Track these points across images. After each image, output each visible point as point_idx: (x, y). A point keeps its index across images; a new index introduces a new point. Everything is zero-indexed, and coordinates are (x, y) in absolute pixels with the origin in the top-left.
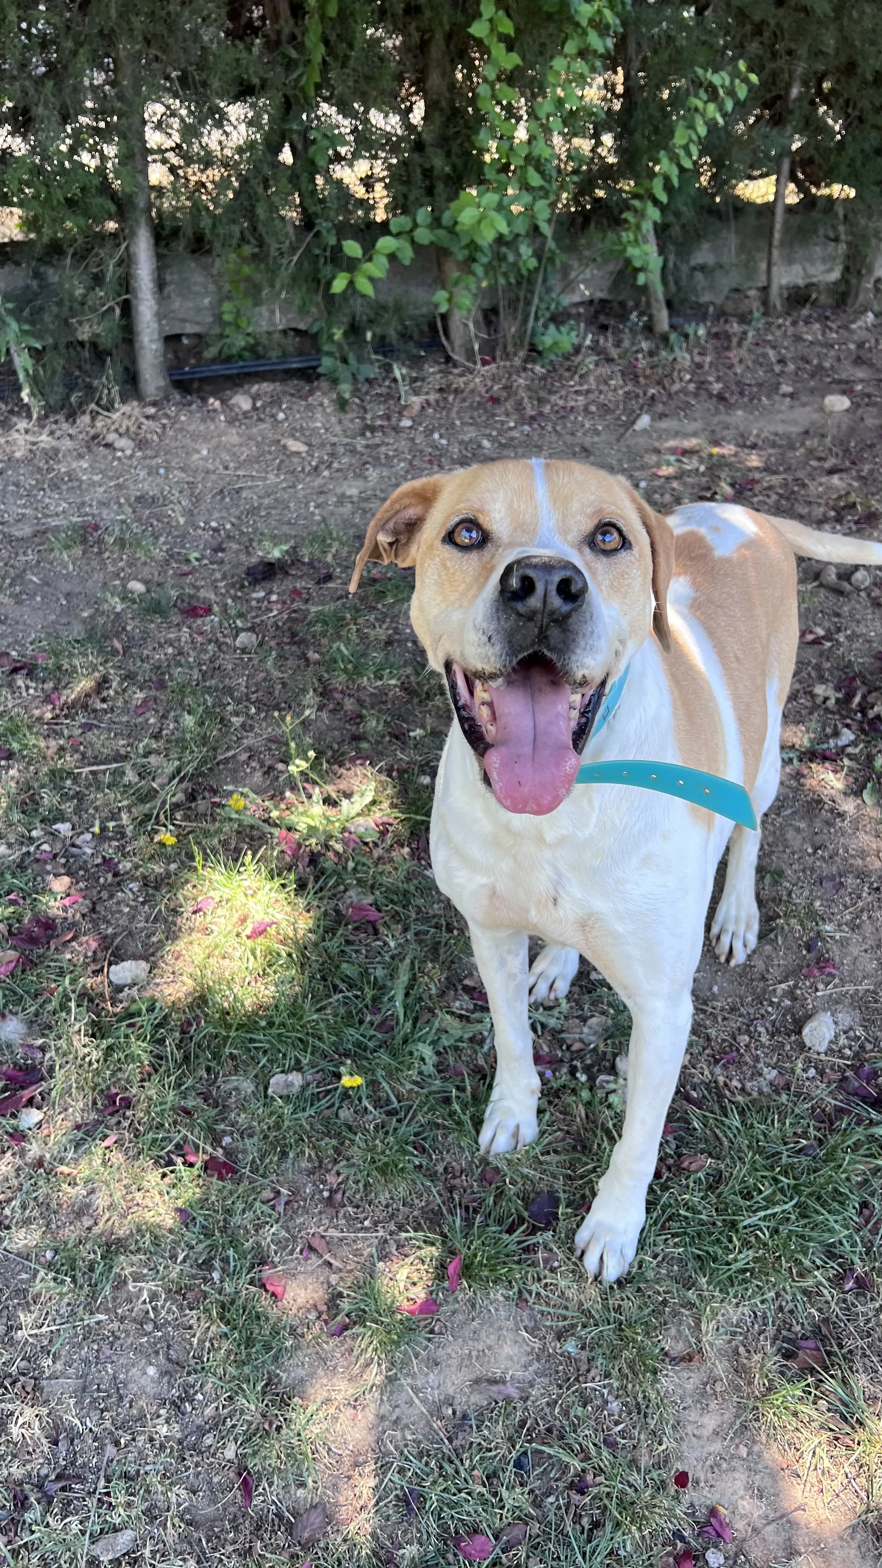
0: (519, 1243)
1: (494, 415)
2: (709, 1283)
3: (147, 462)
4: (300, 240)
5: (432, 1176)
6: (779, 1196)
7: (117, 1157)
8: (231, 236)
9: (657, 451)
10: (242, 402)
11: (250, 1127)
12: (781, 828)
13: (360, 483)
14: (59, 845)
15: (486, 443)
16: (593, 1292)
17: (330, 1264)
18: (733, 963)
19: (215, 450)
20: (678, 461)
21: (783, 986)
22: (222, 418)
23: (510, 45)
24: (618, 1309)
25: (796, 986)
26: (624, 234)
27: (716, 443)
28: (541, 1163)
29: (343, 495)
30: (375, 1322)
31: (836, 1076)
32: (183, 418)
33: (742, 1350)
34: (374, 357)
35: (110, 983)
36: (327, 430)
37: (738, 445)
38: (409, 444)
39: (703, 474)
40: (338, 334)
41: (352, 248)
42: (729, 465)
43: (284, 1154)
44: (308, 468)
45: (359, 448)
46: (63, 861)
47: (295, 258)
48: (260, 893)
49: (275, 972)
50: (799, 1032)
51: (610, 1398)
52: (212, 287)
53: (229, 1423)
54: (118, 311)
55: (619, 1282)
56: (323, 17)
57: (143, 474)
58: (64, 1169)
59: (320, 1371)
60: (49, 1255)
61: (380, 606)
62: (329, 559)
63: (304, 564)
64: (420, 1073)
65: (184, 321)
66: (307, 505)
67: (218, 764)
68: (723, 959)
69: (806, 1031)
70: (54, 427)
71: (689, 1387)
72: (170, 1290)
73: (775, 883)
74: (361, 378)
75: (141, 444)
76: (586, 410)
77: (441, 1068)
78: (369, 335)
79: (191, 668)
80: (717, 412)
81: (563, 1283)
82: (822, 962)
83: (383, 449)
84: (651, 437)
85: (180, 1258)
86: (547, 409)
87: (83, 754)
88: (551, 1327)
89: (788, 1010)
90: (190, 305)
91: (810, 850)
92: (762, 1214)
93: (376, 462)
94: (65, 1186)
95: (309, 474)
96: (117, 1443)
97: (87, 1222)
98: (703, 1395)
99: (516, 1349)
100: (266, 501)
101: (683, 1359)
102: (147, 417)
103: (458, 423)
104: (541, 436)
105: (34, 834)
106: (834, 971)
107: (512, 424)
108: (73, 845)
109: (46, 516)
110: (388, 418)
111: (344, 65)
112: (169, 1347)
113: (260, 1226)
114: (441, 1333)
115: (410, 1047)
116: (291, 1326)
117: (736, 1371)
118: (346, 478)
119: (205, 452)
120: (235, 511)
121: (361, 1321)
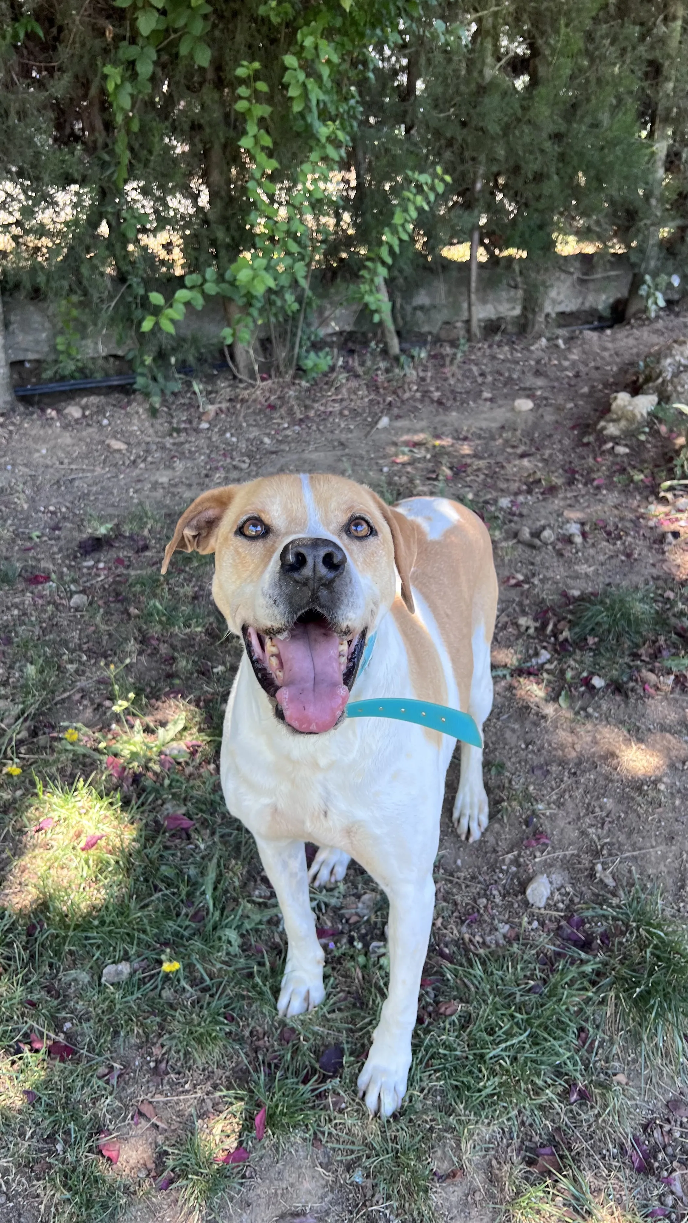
0: (313, 1090)
1: (272, 418)
2: (465, 1109)
4: (116, 291)
5: (240, 1040)
6: (516, 1029)
8: (62, 288)
9: (395, 444)
10: (74, 411)
11: (88, 1013)
12: (501, 729)
13: (169, 473)
15: (267, 440)
16: (374, 1127)
17: (157, 1126)
18: (471, 840)
19: (52, 450)
20: (411, 451)
21: (510, 856)
22: (58, 424)
23: (271, 154)
24: (395, 1140)
25: (519, 855)
26: (362, 286)
27: (438, 437)
28: (328, 1020)
29: (156, 482)
30: (196, 1174)
31: (553, 926)
32: (26, 425)
33: (494, 1162)
34: (177, 376)
36: (142, 432)
37: (454, 438)
38: (207, 441)
39: (429, 461)
40: (148, 360)
41: (156, 298)
42: (448, 454)
43: (116, 1033)
44: (127, 462)
45: (168, 446)
47: (113, 304)
48: (91, 811)
49: (106, 878)
50: (524, 892)
51: (392, 1217)
52: (47, 325)
55: (394, 1116)
56: (128, 132)
61: (187, 569)
62: (146, 532)
63: (125, 537)
64: (228, 954)
65: (26, 350)
66: (127, 491)
67: (56, 704)
68: (463, 837)
69: (529, 891)
71: (454, 1199)
72: (20, 1165)
73: (499, 774)
74: (168, 392)
76: (341, 413)
77: (245, 947)
78: (173, 360)
79: (34, 626)
80: (438, 413)
81: (349, 1122)
82: (538, 835)
83: (187, 446)
84: (390, 433)
85: (28, 1135)
86: (312, 414)
88: (342, 1161)
89: (515, 875)
90: (31, 338)
91: (523, 746)
92: (503, 1045)
93: (182, 456)
95: (128, 466)
99: (314, 1184)
100: (94, 489)
101: (448, 1176)
103: (244, 425)
104: (308, 434)
106: (547, 841)
107: (286, 425)
110: (190, 422)
111: (146, 166)
112: (20, 1215)
113: (97, 1099)
114: (251, 1177)
115: (219, 933)
116: (125, 1186)
117: (491, 1181)
118: (158, 469)
119: (44, 451)
120: (69, 497)
121: (184, 1175)
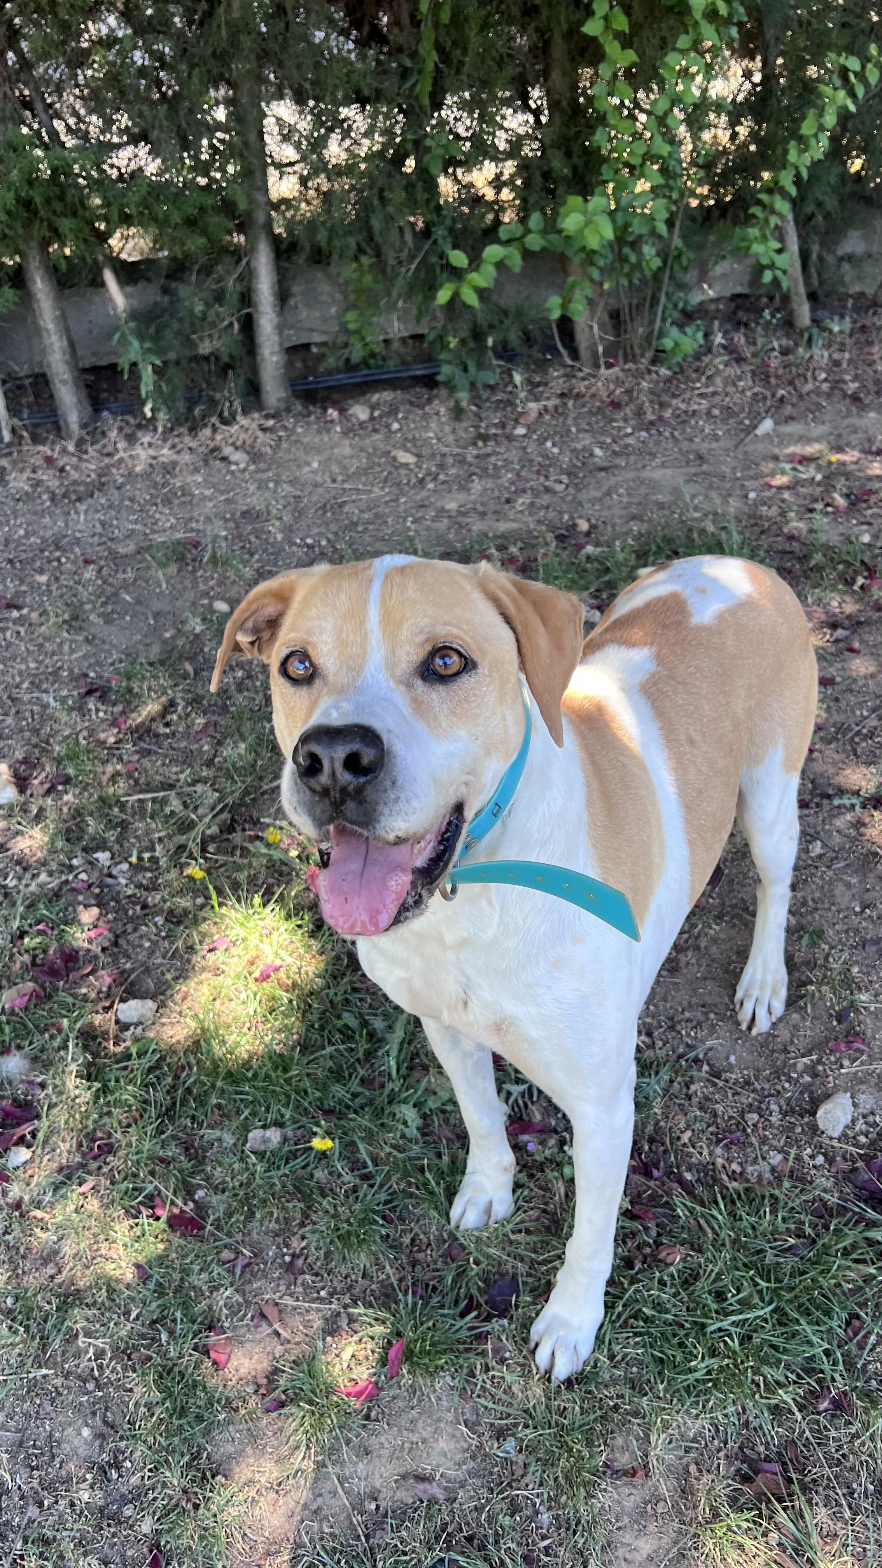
0: (471, 1329)
1: (613, 420)
2: (666, 1390)
3: (259, 475)
4: (418, 248)
5: (396, 1247)
6: (756, 1300)
7: (93, 1205)
8: (347, 247)
9: (776, 458)
10: (360, 412)
11: (224, 1182)
12: (831, 882)
13: (462, 497)
14: (96, 874)
15: (598, 452)
16: (537, 1390)
17: (277, 1334)
18: (754, 1032)
19: (325, 464)
20: (794, 469)
21: (805, 1060)
22: (338, 429)
23: (626, 42)
24: (562, 1412)
25: (819, 1061)
26: (750, 230)
27: (840, 449)
28: (511, 1242)
29: (443, 509)
30: (311, 1402)
31: (846, 1166)
32: (299, 430)
33: (693, 1468)
34: (495, 362)
35: (117, 1022)
36: (439, 440)
37: (864, 451)
38: (520, 452)
39: (819, 484)
40: (453, 343)
41: (458, 258)
42: (848, 475)
43: (251, 1215)
44: (414, 480)
45: (469, 459)
46: (97, 891)
47: (413, 267)
48: (275, 934)
49: (276, 1020)
50: (814, 1114)
51: (542, 1509)
52: (338, 296)
53: (151, 1496)
54: (236, 326)
56: (436, 25)
57: (252, 488)
58: (39, 1214)
59: (249, 1450)
60: (9, 1301)
64: (403, 1136)
65: (311, 330)
66: (405, 520)
67: (263, 794)
68: (744, 1027)
69: (820, 1113)
70: (177, 440)
71: (629, 1504)
72: (118, 1348)
73: (813, 944)
74: (479, 385)
75: (255, 456)
76: (709, 414)
77: (424, 1131)
78: (490, 342)
79: (257, 692)
80: (849, 414)
81: (509, 1378)
82: (852, 1036)
83: (493, 459)
84: (772, 443)
85: (133, 1315)
86: (668, 414)
87: (136, 781)
88: (492, 1425)
89: (807, 1088)
90: (317, 314)
91: (858, 909)
92: (734, 1318)
93: (484, 474)
94: (37, 1231)
95: (414, 486)
96: (41, 1505)
97: (50, 1270)
98: (641, 1515)
99: (452, 1445)
100: (366, 516)
101: (626, 1473)
102: (264, 430)
103: (574, 430)
104: (658, 443)
105: (75, 862)
106: (862, 1047)
107: (629, 430)
108: (110, 875)
109: (154, 532)
110: (503, 425)
111: (458, 72)
112: (107, 1408)
113: (216, 1288)
114: (377, 1420)
115: (395, 1108)
116: (227, 1399)
117: (683, 1491)
118: (450, 491)
119: (315, 465)
120: (334, 527)
121: (294, 1400)
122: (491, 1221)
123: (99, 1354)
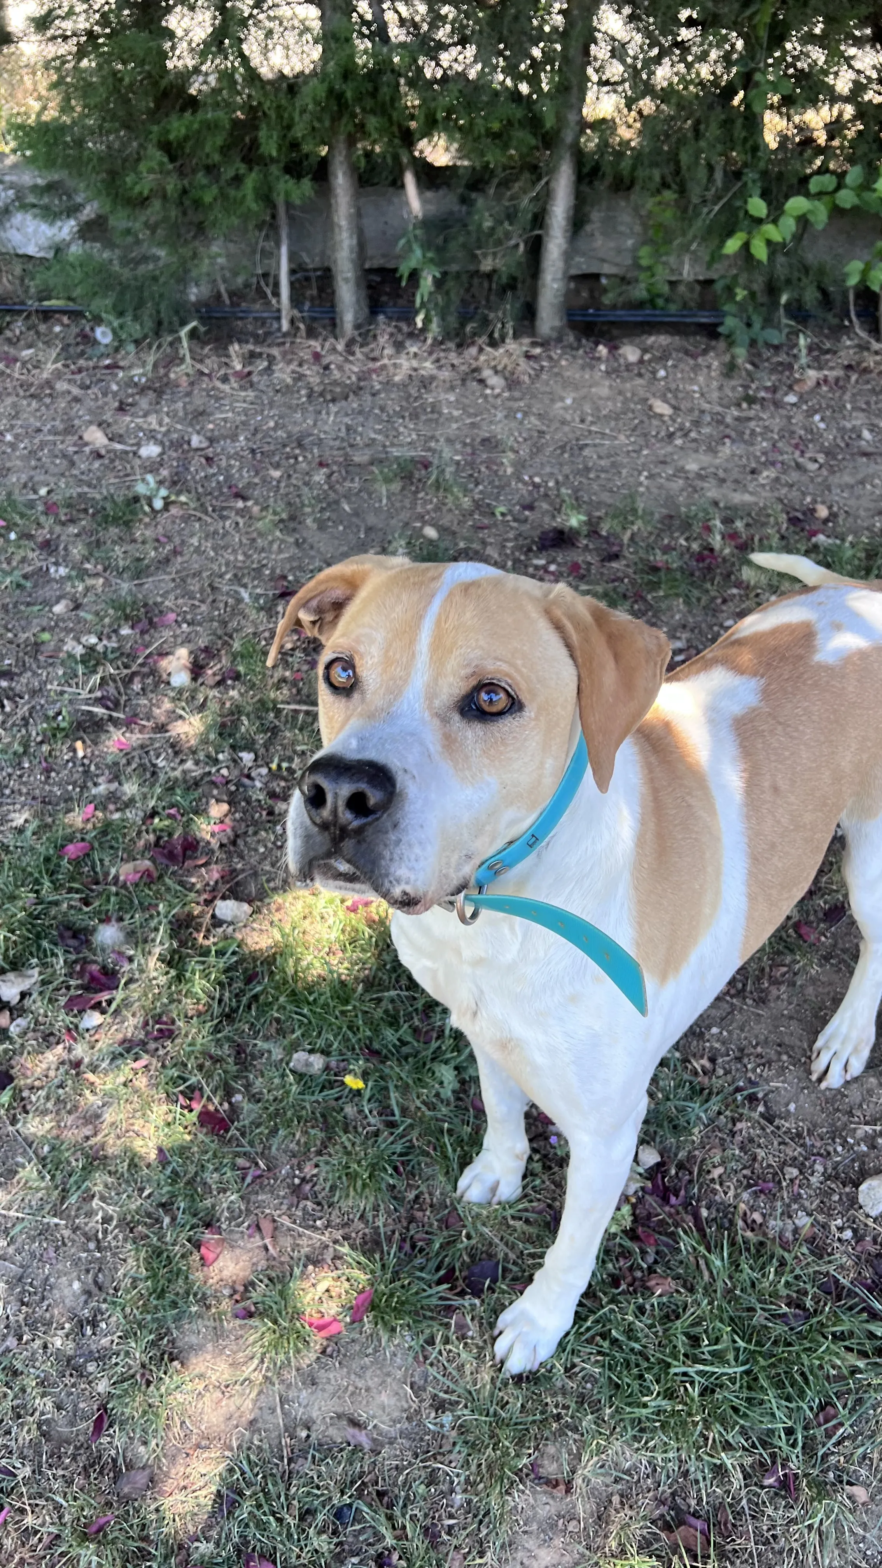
0: (441, 1298)
2: (612, 1416)
3: (511, 404)
4: (726, 188)
6: (731, 1356)
7: (141, 1082)
8: (651, 179)
10: (630, 353)
11: (261, 1093)
13: (705, 459)
14: (236, 772)
15: (866, 434)
16: (486, 1376)
17: (267, 1249)
18: (823, 1085)
19: (579, 402)
21: (867, 1128)
22: (603, 367)
24: (504, 1405)
25: (881, 1134)
28: (509, 1226)
29: (682, 470)
30: (275, 1322)
32: (563, 363)
33: (616, 1499)
34: (785, 321)
35: (213, 916)
36: (702, 395)
38: (785, 420)
40: (742, 295)
41: (757, 206)
43: (274, 1132)
44: (663, 434)
45: (729, 420)
46: (233, 788)
47: (717, 208)
50: (857, 1185)
51: (458, 1489)
52: (638, 228)
53: (114, 1361)
54: (522, 247)
57: (500, 415)
58: (90, 1076)
59: (209, 1346)
60: (46, 1149)
61: (649, 597)
62: (626, 538)
63: (600, 536)
64: (437, 1095)
65: (603, 260)
66: (640, 473)
68: (814, 1077)
69: (863, 1187)
70: (442, 354)
71: (543, 1512)
72: (124, 1219)
74: (760, 343)
75: (512, 383)
78: (784, 299)
81: (464, 1355)
83: (752, 424)
85: (146, 1193)
87: (299, 691)
88: (435, 1395)
89: (861, 1157)
90: (612, 244)
92: (701, 1367)
93: (738, 438)
94: (87, 1092)
95: (662, 440)
96: (20, 1339)
97: (87, 1131)
98: (550, 1528)
99: (393, 1401)
100: (603, 463)
101: (548, 1482)
102: (528, 356)
103: (849, 406)
105: (221, 757)
108: (249, 776)
109: (393, 445)
110: (775, 391)
112: (100, 1270)
113: (225, 1191)
114: (331, 1356)
115: (437, 1067)
116: (204, 1294)
117: (599, 1518)
118: (696, 451)
119: (569, 401)
120: (567, 469)
121: (262, 1314)
122: (495, 1200)
123: (107, 1220)
